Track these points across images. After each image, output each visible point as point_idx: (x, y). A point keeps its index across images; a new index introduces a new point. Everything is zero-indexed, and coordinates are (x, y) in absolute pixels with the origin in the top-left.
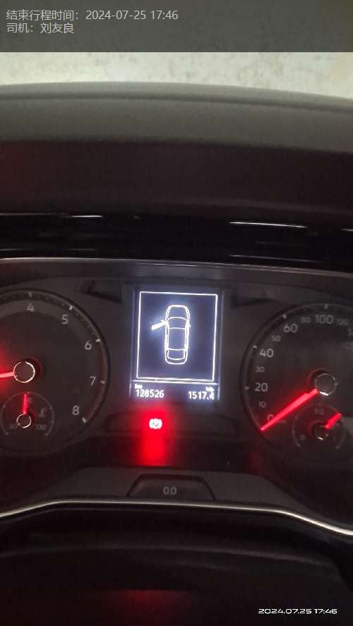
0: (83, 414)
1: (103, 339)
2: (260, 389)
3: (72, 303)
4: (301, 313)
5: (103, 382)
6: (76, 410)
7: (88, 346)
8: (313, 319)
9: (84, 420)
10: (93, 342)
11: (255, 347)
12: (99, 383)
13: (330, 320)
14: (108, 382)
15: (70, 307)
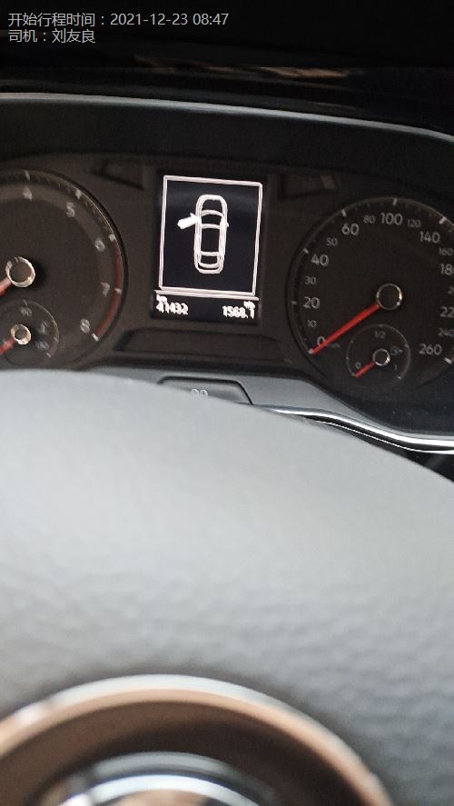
0: (94, 329)
1: (118, 233)
2: (311, 305)
3: (82, 188)
4: (364, 210)
5: (119, 291)
6: (85, 325)
7: (100, 245)
8: (379, 218)
9: (95, 337)
10: (107, 241)
11: (307, 251)
12: (112, 292)
13: (398, 219)
14: (125, 291)
15: (79, 193)
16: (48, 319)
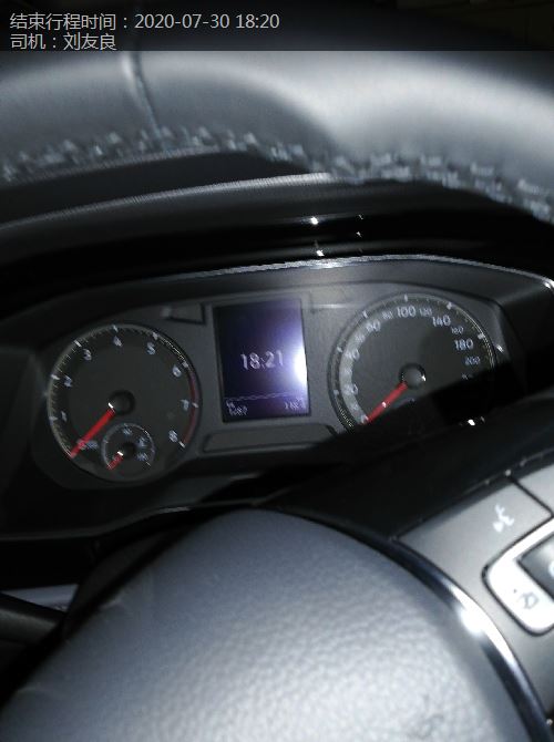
0: (180, 438)
1: (189, 361)
3: (157, 331)
4: (382, 308)
5: (196, 405)
6: (173, 436)
7: (177, 371)
8: (395, 313)
9: (182, 445)
10: (181, 368)
11: (339, 349)
12: (191, 407)
13: (412, 311)
14: (200, 404)
15: (155, 336)
16: (145, 436)
